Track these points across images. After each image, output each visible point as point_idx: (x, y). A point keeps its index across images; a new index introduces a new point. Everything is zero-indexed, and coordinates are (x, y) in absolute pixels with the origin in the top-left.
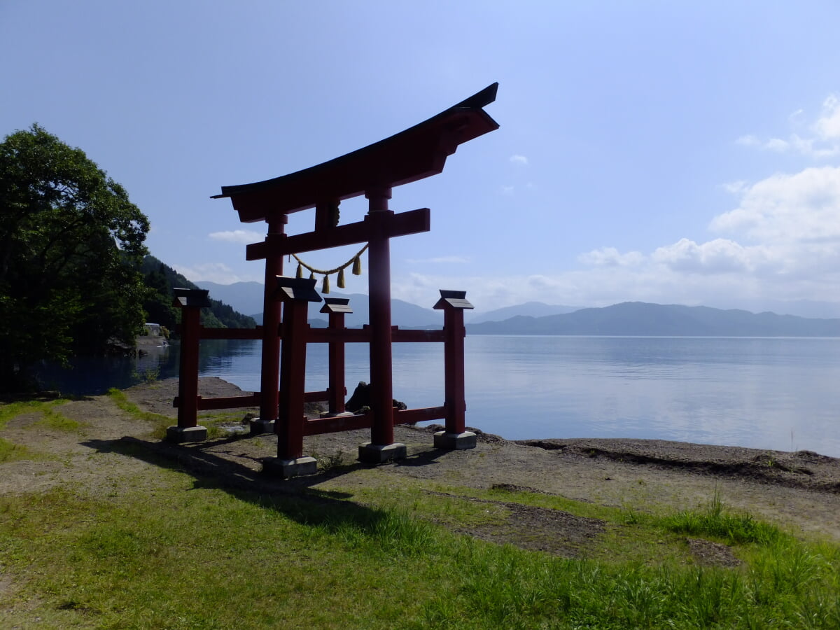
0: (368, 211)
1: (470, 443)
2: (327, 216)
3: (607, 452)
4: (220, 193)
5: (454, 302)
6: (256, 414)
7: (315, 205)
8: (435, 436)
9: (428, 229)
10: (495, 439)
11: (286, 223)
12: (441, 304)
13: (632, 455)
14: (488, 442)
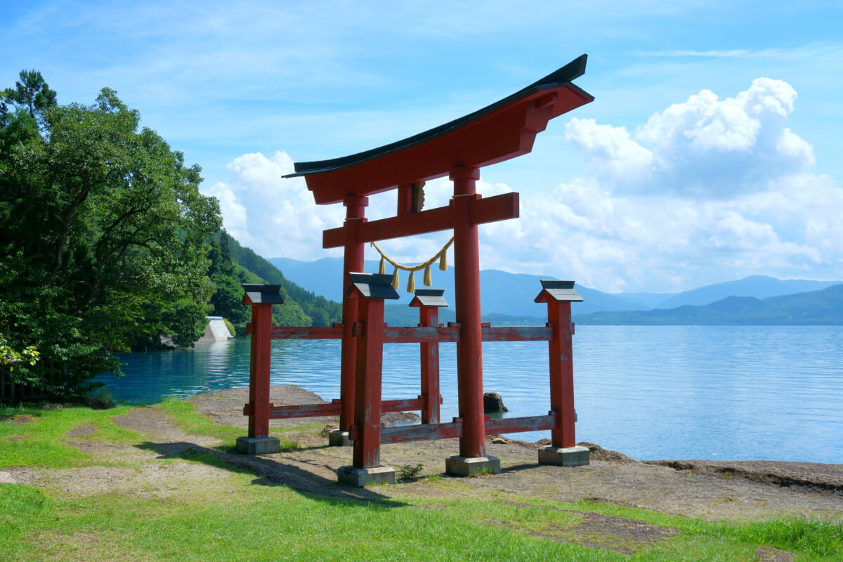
0: (453, 195)
1: (581, 459)
2: (410, 198)
3: (745, 473)
4: (293, 172)
5: (559, 295)
6: (334, 424)
7: (397, 186)
8: (539, 451)
9: (517, 216)
10: (617, 457)
11: (367, 205)
12: (543, 297)
13: (774, 476)
14: (607, 460)
